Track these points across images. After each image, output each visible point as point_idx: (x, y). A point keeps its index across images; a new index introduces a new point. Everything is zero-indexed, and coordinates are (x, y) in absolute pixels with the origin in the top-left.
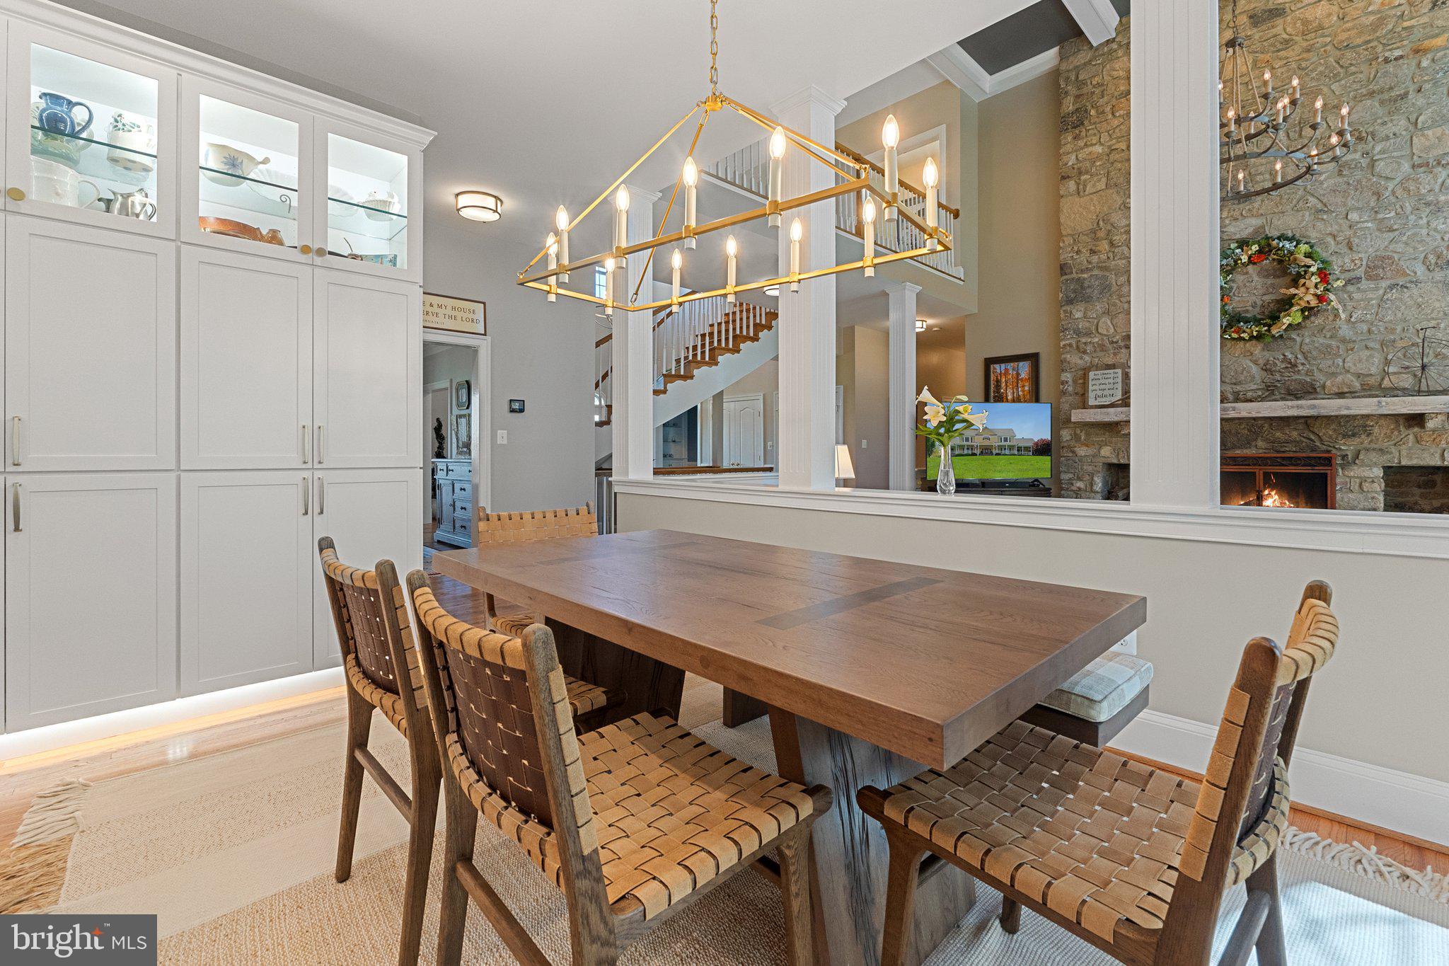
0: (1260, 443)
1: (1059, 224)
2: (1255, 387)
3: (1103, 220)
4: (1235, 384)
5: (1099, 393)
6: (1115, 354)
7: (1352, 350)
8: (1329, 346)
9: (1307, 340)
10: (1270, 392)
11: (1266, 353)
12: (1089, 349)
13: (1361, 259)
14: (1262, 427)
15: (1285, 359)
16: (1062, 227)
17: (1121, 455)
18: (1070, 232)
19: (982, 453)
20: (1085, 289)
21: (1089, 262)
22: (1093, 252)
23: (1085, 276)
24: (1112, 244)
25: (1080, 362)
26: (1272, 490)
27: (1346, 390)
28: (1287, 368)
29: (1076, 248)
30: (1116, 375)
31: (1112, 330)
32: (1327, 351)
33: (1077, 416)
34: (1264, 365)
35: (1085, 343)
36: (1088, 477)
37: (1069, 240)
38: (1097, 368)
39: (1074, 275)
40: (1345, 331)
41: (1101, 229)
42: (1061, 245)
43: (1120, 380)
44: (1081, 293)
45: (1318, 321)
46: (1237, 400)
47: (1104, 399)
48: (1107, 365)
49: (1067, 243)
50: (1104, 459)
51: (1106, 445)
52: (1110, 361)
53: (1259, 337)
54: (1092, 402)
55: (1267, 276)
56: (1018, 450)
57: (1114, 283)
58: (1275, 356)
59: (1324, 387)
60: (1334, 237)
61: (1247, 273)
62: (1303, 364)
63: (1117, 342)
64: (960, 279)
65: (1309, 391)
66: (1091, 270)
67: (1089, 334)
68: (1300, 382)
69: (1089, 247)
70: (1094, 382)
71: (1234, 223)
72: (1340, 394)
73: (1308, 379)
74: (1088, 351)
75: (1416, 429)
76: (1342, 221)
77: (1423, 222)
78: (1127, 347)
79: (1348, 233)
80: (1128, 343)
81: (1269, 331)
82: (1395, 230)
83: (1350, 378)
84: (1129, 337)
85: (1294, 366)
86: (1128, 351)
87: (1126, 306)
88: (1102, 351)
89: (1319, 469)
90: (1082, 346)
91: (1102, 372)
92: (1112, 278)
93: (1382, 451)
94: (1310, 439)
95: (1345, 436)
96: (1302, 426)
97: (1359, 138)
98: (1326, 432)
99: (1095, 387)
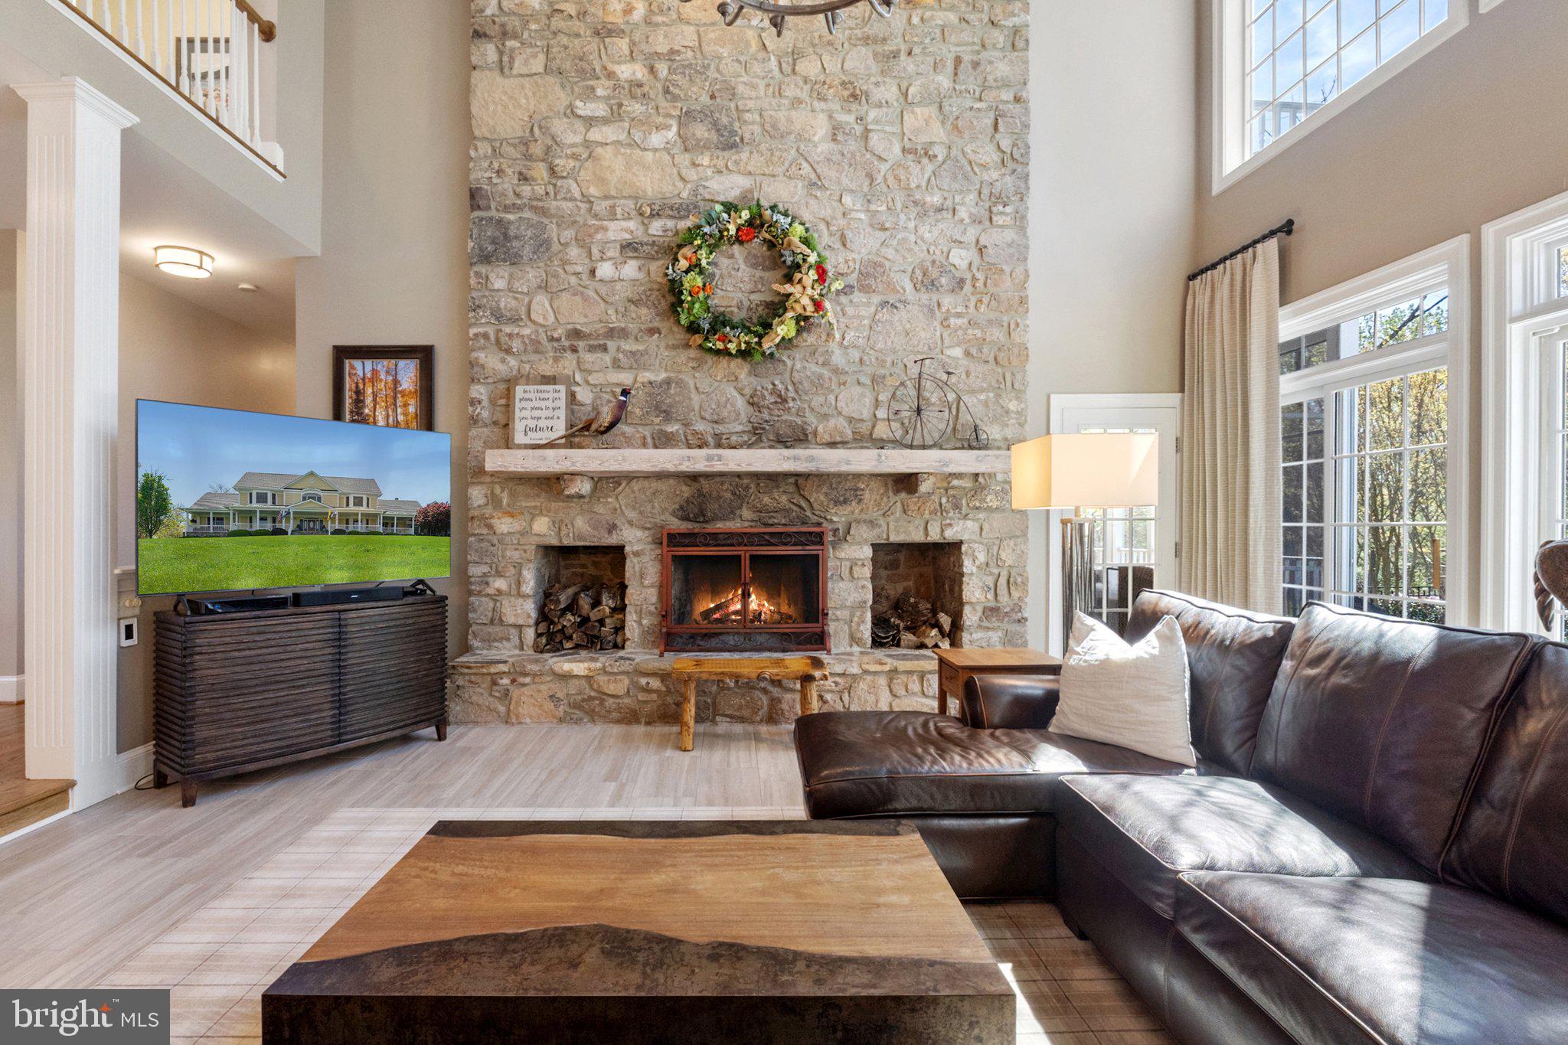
0: (746, 513)
1: (467, 116)
2: (739, 428)
3: (540, 128)
4: (716, 422)
5: (532, 424)
6: (556, 360)
7: (844, 384)
8: (820, 377)
9: (798, 366)
10: (758, 435)
11: (752, 379)
12: (516, 345)
13: (854, 260)
14: (748, 488)
15: (775, 391)
16: (473, 122)
17: (566, 530)
18: (488, 135)
19: (299, 529)
20: (509, 241)
21: (517, 195)
22: (524, 178)
23: (511, 217)
24: (552, 170)
25: (500, 367)
27: (838, 439)
28: (776, 402)
29: (496, 165)
30: (556, 395)
31: (552, 319)
32: (818, 383)
33: (496, 460)
34: (751, 397)
35: (510, 336)
36: (512, 571)
37: (484, 148)
38: (529, 380)
39: (493, 213)
40: (838, 358)
41: (536, 141)
42: (473, 153)
43: (562, 403)
44: (504, 246)
45: (810, 339)
46: (719, 446)
47: (539, 435)
48: (543, 377)
49: (481, 152)
50: (537, 538)
51: (541, 514)
52: (547, 368)
53: (745, 354)
54: (519, 438)
55: (754, 266)
56: (385, 525)
57: (555, 239)
58: (763, 384)
59: (815, 433)
60: (828, 224)
61: (732, 256)
62: (794, 399)
63: (558, 340)
64: (274, 168)
65: (799, 437)
66: (520, 208)
67: (515, 320)
68: (792, 425)
69: (518, 169)
70: (524, 404)
71: (717, 177)
72: (833, 445)
73: (799, 421)
74: (515, 350)
75: (903, 495)
76: (836, 204)
77: (911, 225)
78: (574, 350)
79: (842, 222)
80: (575, 343)
81: (759, 344)
82: (886, 229)
83: (842, 423)
84: (576, 334)
85: (785, 401)
86: (575, 356)
87: (573, 280)
88: (537, 352)
89: (811, 549)
90: (504, 339)
91: (536, 387)
92: (553, 230)
93: (872, 524)
94: (800, 507)
95: (837, 503)
96: (791, 489)
97: (854, 96)
98: (818, 497)
99: (525, 413)
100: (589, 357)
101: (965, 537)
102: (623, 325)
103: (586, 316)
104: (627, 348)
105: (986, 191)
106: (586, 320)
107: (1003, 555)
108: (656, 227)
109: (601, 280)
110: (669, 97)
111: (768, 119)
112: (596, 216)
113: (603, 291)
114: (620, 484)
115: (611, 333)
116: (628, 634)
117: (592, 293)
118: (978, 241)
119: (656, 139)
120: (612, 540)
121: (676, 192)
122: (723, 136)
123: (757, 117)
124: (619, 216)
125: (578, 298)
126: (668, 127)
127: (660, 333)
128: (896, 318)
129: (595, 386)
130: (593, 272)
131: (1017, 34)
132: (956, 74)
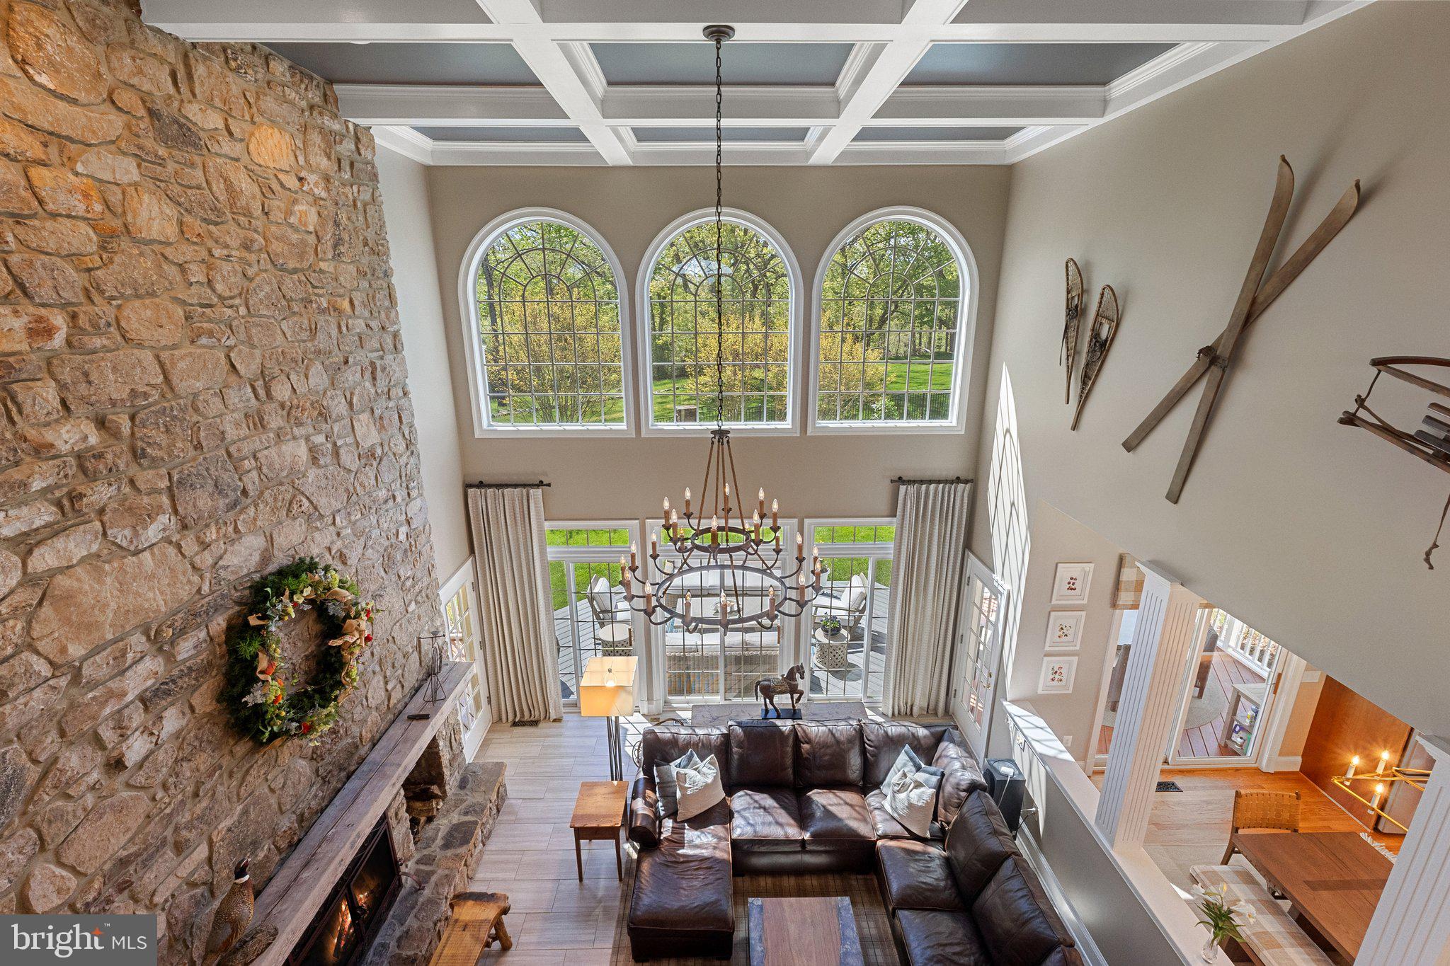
2: (314, 790)
4: (296, 804)
10: (327, 785)
15: (329, 732)
28: (332, 740)
31: (74, 882)
32: (354, 697)
34: (314, 753)
57: (28, 763)
60: (329, 552)
62: (342, 726)
65: (353, 755)
68: (345, 749)
71: (230, 548)
72: (372, 739)
73: (349, 741)
76: (332, 528)
77: (375, 521)
78: (125, 886)
79: (339, 544)
80: (125, 875)
82: (364, 534)
83: (374, 715)
84: (123, 863)
85: (337, 733)
86: (127, 893)
92: (14, 756)
97: (320, 414)
100: (150, 877)
103: (128, 830)
104: (188, 817)
105: (404, 475)
106: (129, 835)
108: (185, 649)
110: (145, 462)
111: (263, 460)
112: (93, 685)
115: (168, 821)
117: (126, 794)
118: (407, 516)
119: (152, 533)
121: (194, 590)
122: (227, 496)
123: (253, 461)
124: (126, 664)
126: (160, 510)
127: (221, 767)
129: (166, 900)
130: (116, 765)
131: (396, 336)
132: (374, 379)
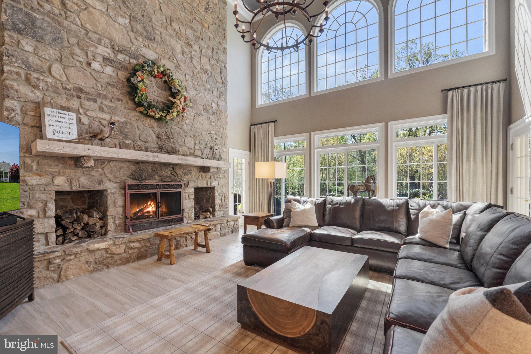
0: (157, 178)
2: (154, 146)
4: (145, 142)
5: (57, 129)
6: (67, 99)
7: (187, 136)
8: (180, 132)
9: (173, 127)
10: (160, 149)
11: (158, 128)
12: (42, 85)
14: (157, 168)
15: (166, 134)
17: (74, 184)
20: (36, 28)
21: (41, 6)
23: (36, 15)
24: (64, 4)
26: (151, 202)
27: (186, 154)
28: (166, 138)
30: (70, 117)
31: (65, 78)
32: (179, 134)
34: (158, 135)
35: (38, 79)
36: (40, 205)
38: (51, 106)
39: (23, 8)
40: (185, 127)
43: (75, 121)
44: (32, 29)
45: (177, 119)
46: (147, 151)
47: (62, 135)
48: (61, 106)
50: (56, 187)
51: (61, 175)
52: (62, 101)
53: (159, 120)
54: (49, 135)
55: (159, 88)
57: (66, 39)
58: (162, 131)
59: (179, 151)
61: (151, 81)
62: (172, 138)
63: (69, 90)
65: (174, 152)
66: (43, 14)
67: (40, 72)
68: (172, 147)
70: (51, 118)
71: (145, 48)
72: (184, 155)
73: (174, 146)
74: (41, 88)
75: (202, 173)
76: (184, 77)
77: (203, 92)
78: (79, 97)
79: (186, 84)
80: (80, 95)
81: (165, 117)
82: (197, 90)
83: (186, 149)
84: (81, 90)
85: (169, 138)
86: (79, 100)
87: (78, 64)
88: (55, 92)
89: (178, 190)
90: (33, 80)
91: (58, 111)
92: (63, 34)
93: (194, 181)
94: (174, 175)
95: (185, 174)
96: (171, 169)
97: (188, 44)
98: (180, 172)
99: (51, 123)
100: (87, 104)
101: (215, 186)
102: (105, 93)
103: (85, 83)
104: (106, 103)
105: (219, 89)
106: (85, 85)
107: (223, 190)
108: (121, 57)
109: (93, 70)
110: (125, 5)
111: (163, 37)
112: (89, 38)
113: (95, 75)
114: (104, 163)
115: (99, 95)
116: (109, 228)
117: (89, 74)
118: (217, 103)
119: (121, 21)
120: (101, 188)
121: (129, 46)
122: (148, 34)
123: (159, 34)
124: (102, 44)
125: (81, 73)
126: (125, 18)
127: (122, 102)
128: (200, 118)
129: (90, 117)
130: (89, 64)
131: (225, 49)
132: (213, 53)
